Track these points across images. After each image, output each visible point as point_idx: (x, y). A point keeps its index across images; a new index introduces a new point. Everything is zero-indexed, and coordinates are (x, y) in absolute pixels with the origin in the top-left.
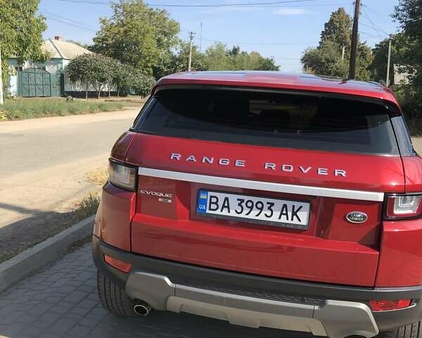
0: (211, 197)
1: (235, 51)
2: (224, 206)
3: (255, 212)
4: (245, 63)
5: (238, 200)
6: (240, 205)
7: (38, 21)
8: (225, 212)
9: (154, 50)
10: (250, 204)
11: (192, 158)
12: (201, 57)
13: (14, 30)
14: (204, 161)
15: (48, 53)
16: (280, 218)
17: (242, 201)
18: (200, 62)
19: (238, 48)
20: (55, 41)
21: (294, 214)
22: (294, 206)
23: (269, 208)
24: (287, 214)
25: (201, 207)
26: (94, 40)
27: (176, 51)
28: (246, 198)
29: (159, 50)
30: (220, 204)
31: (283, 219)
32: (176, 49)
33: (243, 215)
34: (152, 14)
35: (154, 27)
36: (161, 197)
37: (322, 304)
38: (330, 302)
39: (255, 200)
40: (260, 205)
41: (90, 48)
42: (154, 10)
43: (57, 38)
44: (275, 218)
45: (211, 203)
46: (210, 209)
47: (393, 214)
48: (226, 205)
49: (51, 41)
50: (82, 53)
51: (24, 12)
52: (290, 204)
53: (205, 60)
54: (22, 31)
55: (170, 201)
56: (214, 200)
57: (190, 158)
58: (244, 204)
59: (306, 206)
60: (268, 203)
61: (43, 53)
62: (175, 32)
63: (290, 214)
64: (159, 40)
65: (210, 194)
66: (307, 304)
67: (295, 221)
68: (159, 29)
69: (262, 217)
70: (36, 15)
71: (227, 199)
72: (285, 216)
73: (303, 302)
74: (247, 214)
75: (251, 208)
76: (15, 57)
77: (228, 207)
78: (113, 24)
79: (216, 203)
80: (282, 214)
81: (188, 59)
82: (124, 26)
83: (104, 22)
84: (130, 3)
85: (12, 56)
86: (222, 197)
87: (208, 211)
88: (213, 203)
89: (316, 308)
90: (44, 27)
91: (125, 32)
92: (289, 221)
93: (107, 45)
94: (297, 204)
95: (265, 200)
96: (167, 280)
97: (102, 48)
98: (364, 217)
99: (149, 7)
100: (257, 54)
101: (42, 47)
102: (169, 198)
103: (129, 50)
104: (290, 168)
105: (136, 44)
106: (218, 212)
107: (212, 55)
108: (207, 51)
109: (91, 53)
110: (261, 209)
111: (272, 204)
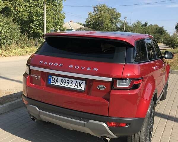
0: (53, 78)
1: (146, 24)
2: (56, 82)
3: (66, 84)
4: (150, 29)
5: (61, 79)
6: (62, 81)
7: (62, 15)
8: (57, 84)
9: (109, 25)
10: (65, 81)
11: (46, 63)
12: (130, 27)
13: (52, 19)
14: (49, 64)
15: (66, 27)
16: (75, 87)
17: (62, 80)
18: (129, 29)
19: (147, 23)
20: (70, 23)
21: (80, 85)
22: (80, 82)
23: (71, 83)
24: (77, 85)
25: (49, 82)
26: (86, 22)
27: (119, 25)
28: (64, 79)
29: (112, 25)
30: (55, 80)
31: (76, 87)
32: (119, 24)
33: (62, 85)
34: (109, 10)
35: (110, 16)
36: (37, 77)
37: (87, 122)
38: (90, 121)
39: (67, 79)
40: (68, 82)
41: (84, 25)
42: (110, 8)
43: (71, 21)
44: (73, 87)
45: (52, 80)
46: (52, 83)
47: (116, 87)
48: (57, 81)
49: (68, 23)
50: (80, 27)
51: (57, 12)
52: (78, 81)
53: (131, 29)
54: (56, 19)
55: (39, 79)
56: (53, 79)
57: (45, 63)
58: (63, 81)
59: (84, 82)
60: (71, 81)
61: (64, 27)
62: (119, 17)
63: (78, 85)
64: (112, 21)
65: (52, 77)
66: (82, 121)
67: (80, 88)
68: (112, 16)
69: (69, 86)
70: (62, 13)
71: (57, 79)
72: (77, 86)
73: (81, 120)
74: (64, 85)
75: (65, 82)
76: (54, 29)
77: (58, 82)
78: (93, 15)
79: (54, 80)
80: (75, 85)
81: (123, 28)
82: (98, 15)
83: (89, 14)
84: (100, 6)
85: (52, 29)
86: (56, 78)
87: (51, 83)
88: (53, 80)
89: (85, 123)
90: (64, 17)
91: (98, 18)
92: (78, 88)
93: (91, 23)
94: (81, 82)
95: (70, 80)
96: (37, 108)
97: (89, 25)
98: (104, 88)
99: (108, 7)
100: (157, 25)
101: (63, 25)
102: (39, 78)
103: (99, 25)
104: (78, 67)
105: (102, 23)
106: (54, 84)
107: (135, 27)
108: (133, 25)
109: (84, 27)
110: (69, 83)
111: (72, 81)
